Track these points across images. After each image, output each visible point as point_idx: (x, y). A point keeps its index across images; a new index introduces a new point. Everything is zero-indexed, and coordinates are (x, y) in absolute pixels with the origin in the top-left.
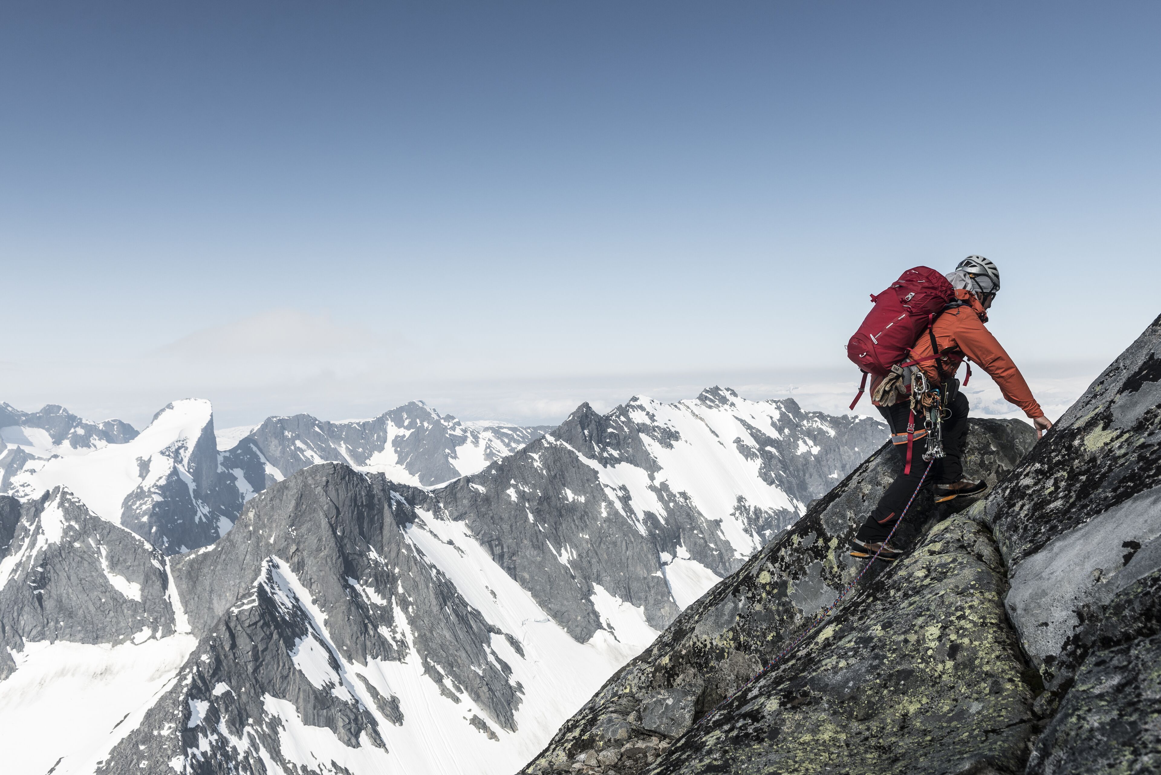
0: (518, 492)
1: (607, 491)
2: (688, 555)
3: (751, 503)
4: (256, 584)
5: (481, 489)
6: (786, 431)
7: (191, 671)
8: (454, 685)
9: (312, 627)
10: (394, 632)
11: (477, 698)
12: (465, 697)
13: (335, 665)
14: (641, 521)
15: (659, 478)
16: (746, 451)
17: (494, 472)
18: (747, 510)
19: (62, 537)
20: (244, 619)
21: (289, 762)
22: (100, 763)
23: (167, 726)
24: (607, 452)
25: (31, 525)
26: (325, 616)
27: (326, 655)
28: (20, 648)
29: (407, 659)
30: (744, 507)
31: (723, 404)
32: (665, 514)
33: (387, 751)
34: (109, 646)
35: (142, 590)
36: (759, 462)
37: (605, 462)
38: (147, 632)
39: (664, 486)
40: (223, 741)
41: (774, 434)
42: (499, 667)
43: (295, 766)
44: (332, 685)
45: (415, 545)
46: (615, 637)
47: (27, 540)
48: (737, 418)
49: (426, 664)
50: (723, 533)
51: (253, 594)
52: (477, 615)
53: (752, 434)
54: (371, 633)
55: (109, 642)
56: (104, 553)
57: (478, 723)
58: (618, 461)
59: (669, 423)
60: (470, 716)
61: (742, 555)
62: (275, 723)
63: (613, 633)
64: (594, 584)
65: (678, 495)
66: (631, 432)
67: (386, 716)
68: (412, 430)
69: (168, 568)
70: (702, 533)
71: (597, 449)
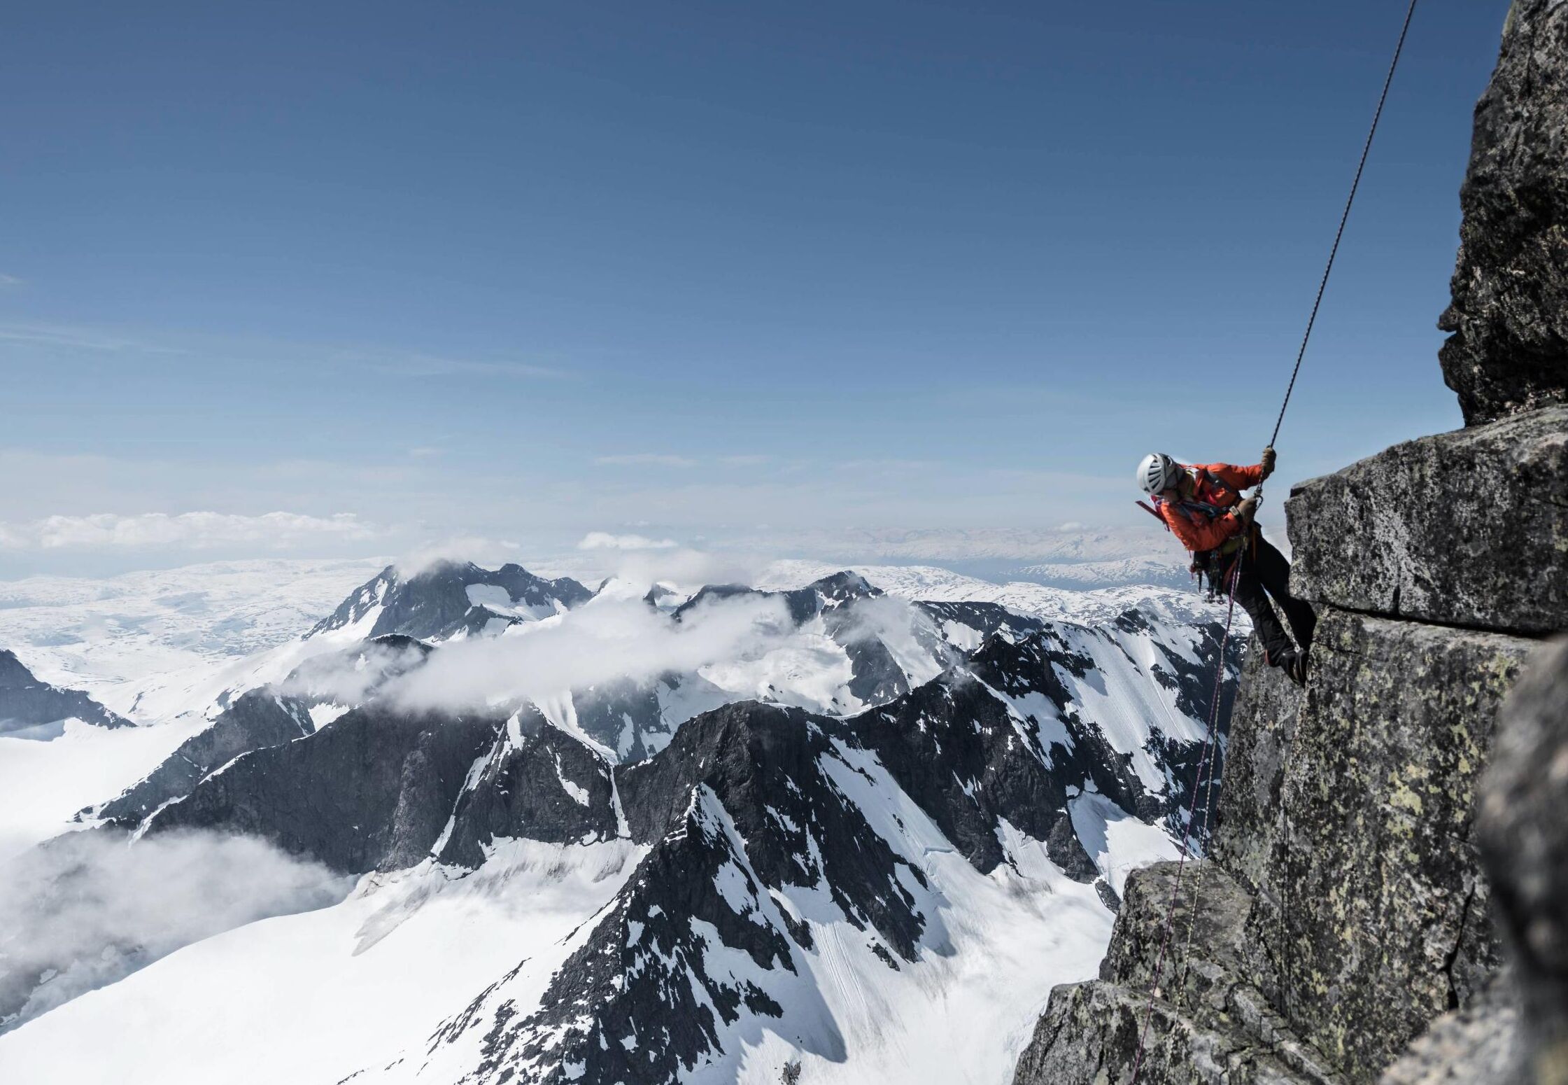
0: (927, 722)
1: (1014, 724)
2: (1096, 789)
3: (1167, 734)
4: (686, 814)
5: (892, 719)
6: (1210, 657)
7: (630, 895)
8: (860, 914)
9: (734, 852)
10: (807, 858)
11: (880, 927)
12: (869, 925)
13: (752, 889)
14: (1048, 754)
15: (1070, 708)
16: (1163, 679)
17: (904, 703)
18: (1161, 742)
19: (524, 744)
20: (675, 849)
21: (711, 980)
22: (555, 974)
23: (609, 946)
24: (1018, 681)
25: (499, 730)
26: (745, 842)
27: (746, 880)
28: (489, 843)
29: (818, 885)
30: (1158, 739)
31: (1142, 628)
32: (1073, 745)
33: (796, 974)
34: (561, 845)
35: (590, 796)
36: (1177, 691)
37: (1012, 692)
38: (593, 835)
39: (1074, 717)
40: (655, 958)
41: (1195, 660)
42: (902, 897)
43: (715, 984)
44: (749, 910)
45: (828, 776)
46: (1017, 872)
47: (495, 744)
48: (1156, 643)
49: (834, 891)
50: (1133, 768)
51: (683, 827)
52: (884, 844)
53: (1171, 661)
54: (786, 859)
55: (561, 841)
56: (559, 759)
57: (878, 950)
58: (1028, 690)
59: (1083, 651)
60: (873, 944)
61: (1152, 792)
62: (701, 942)
63: (1014, 867)
64: (998, 816)
65: (1088, 727)
66: (1042, 660)
67: (796, 941)
68: (841, 601)
69: (612, 777)
70: (1111, 767)
71: (1006, 679)
